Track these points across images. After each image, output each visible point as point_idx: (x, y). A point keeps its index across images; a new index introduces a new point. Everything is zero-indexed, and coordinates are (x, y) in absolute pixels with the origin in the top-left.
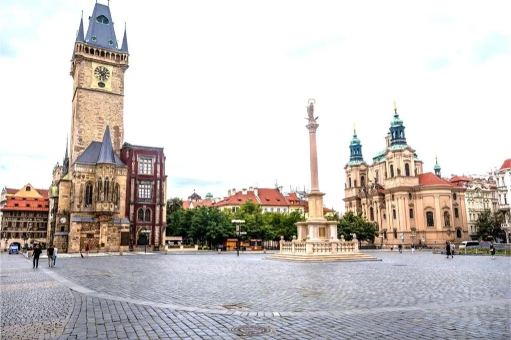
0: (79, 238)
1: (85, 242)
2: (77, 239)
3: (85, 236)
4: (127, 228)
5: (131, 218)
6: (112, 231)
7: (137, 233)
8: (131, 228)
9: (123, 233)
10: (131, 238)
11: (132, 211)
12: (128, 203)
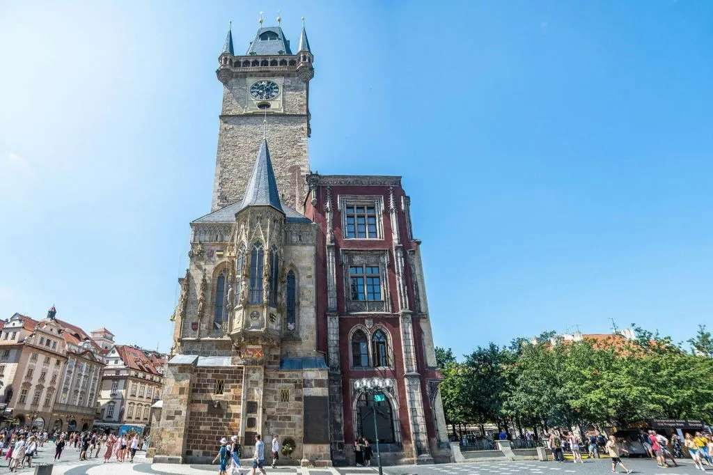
0: (184, 413)
1: (202, 428)
2: (177, 417)
3: (204, 408)
4: (319, 383)
5: (334, 357)
6: (278, 395)
7: (355, 404)
8: (336, 387)
9: (309, 400)
10: (338, 420)
11: (333, 337)
12: (322, 313)
